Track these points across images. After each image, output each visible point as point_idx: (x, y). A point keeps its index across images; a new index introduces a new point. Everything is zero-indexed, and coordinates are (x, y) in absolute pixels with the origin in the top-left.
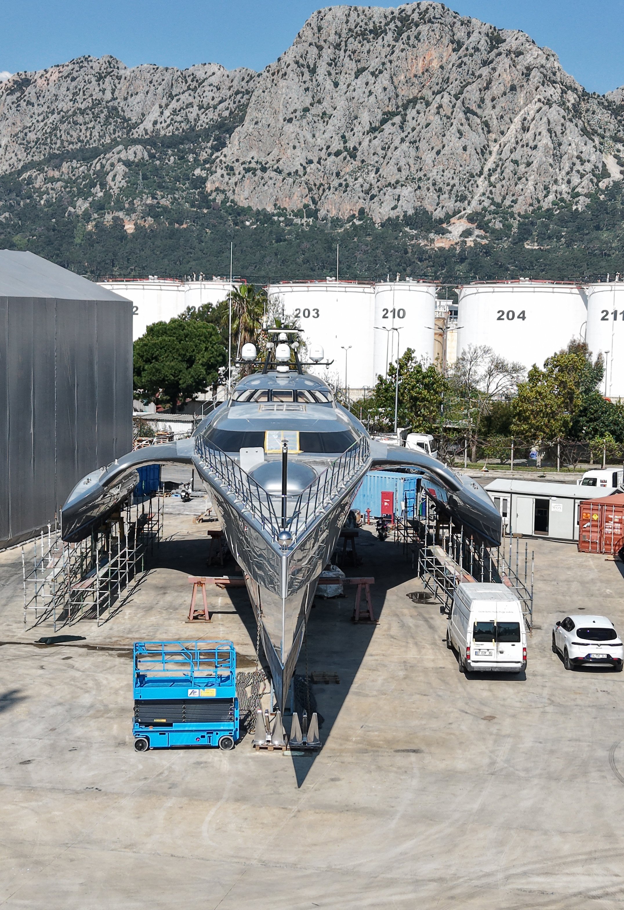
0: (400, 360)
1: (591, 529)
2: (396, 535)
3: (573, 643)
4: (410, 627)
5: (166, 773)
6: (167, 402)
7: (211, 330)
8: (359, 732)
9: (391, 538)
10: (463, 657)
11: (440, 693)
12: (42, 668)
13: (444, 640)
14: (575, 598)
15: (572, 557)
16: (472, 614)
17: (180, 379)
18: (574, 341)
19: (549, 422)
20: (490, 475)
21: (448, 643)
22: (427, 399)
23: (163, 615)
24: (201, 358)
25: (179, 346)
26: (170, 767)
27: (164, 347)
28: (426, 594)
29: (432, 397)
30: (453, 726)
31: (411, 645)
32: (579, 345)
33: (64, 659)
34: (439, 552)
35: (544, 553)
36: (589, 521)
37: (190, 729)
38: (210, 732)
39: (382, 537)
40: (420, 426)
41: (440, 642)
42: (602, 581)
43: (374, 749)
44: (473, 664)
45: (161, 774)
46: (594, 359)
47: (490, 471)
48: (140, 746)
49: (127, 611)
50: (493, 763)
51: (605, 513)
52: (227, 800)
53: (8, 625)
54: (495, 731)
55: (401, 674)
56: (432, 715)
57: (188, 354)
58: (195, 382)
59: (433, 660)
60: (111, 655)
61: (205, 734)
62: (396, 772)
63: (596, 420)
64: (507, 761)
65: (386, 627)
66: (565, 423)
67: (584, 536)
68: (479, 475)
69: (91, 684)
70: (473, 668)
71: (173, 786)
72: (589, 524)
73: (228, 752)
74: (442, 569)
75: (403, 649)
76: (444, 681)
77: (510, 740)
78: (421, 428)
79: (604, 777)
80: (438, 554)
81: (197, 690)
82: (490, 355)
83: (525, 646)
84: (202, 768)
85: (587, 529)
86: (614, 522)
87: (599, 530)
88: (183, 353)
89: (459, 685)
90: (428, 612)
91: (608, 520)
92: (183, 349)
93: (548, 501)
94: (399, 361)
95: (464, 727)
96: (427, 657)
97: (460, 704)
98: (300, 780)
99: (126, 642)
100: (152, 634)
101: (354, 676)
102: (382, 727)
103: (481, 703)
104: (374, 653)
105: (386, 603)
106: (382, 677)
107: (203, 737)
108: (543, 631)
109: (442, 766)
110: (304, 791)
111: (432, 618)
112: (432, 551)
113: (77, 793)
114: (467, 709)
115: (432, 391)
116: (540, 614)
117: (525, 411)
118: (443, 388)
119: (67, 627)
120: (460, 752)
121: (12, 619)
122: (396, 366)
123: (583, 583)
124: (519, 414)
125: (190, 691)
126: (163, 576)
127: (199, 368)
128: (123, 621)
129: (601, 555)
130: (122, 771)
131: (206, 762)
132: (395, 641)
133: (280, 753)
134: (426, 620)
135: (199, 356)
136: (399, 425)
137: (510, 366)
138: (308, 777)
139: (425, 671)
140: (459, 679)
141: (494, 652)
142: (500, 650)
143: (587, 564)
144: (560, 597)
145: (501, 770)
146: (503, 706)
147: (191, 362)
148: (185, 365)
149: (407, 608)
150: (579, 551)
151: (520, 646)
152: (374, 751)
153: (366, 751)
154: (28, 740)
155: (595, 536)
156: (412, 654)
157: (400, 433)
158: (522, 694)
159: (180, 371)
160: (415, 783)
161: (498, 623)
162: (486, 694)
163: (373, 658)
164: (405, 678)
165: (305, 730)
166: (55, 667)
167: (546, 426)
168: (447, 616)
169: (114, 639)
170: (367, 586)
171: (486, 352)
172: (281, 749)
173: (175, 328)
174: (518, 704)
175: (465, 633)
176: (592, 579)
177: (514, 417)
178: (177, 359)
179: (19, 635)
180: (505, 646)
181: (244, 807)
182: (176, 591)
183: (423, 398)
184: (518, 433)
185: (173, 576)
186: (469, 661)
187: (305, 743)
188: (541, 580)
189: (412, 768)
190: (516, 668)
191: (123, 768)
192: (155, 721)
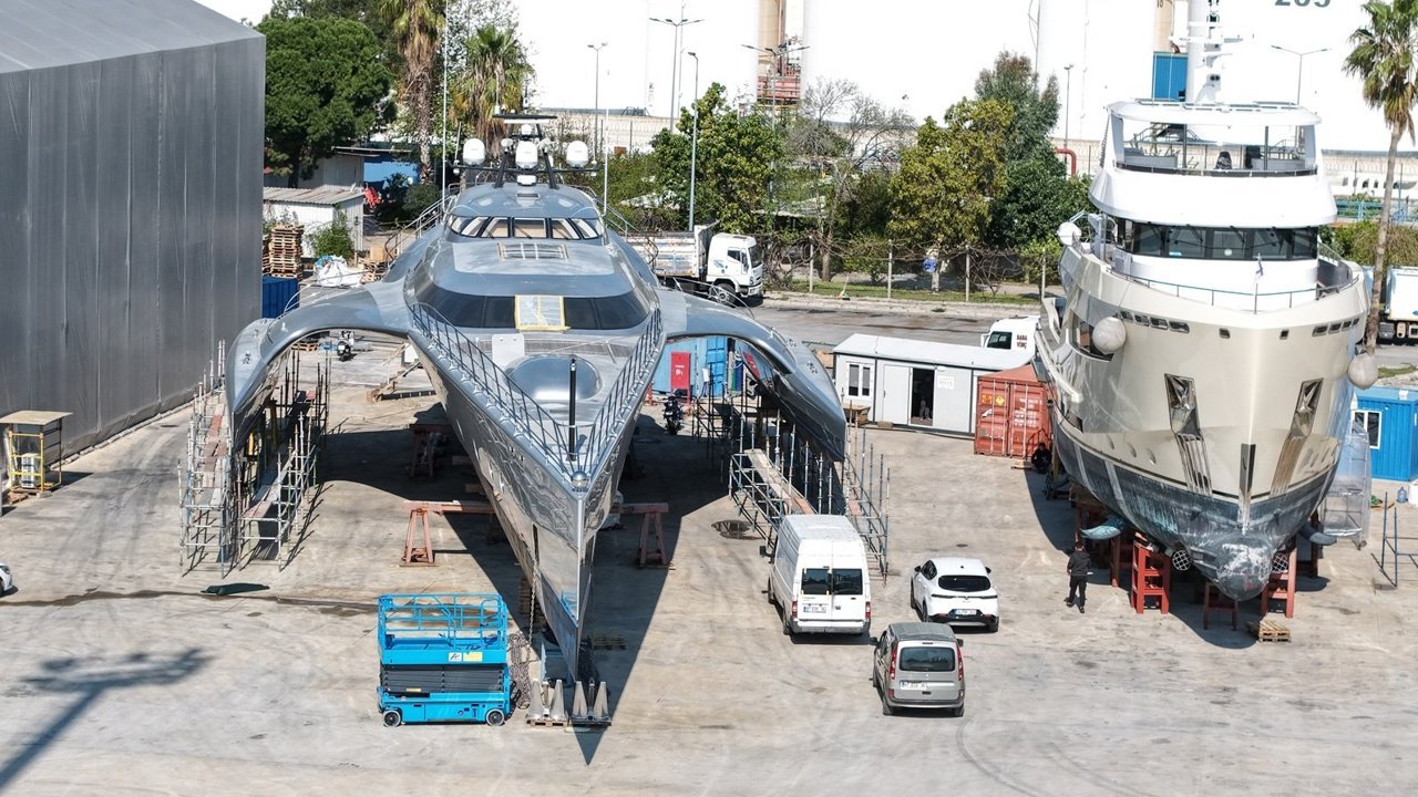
0: (699, 102)
1: (993, 419)
2: (696, 424)
3: (933, 595)
4: (717, 574)
5: (429, 749)
6: (284, 164)
7: (361, 36)
8: (656, 706)
9: (687, 428)
10: (789, 614)
11: (758, 661)
12: (226, 626)
13: (764, 592)
14: (957, 529)
15: (963, 462)
16: (800, 559)
17: (309, 125)
18: (1007, 54)
19: (952, 216)
20: (853, 307)
21: (769, 595)
22: (746, 172)
23: (366, 555)
24: (347, 87)
25: (307, 66)
26: (432, 744)
27: (280, 68)
28: (742, 523)
29: (754, 170)
30: (771, 699)
31: (720, 599)
32: (1015, 60)
33: (249, 615)
34: (760, 459)
35: (922, 457)
36: (989, 406)
37: (452, 700)
38: (475, 704)
39: (673, 429)
40: (733, 217)
41: (759, 595)
42: (1000, 503)
43: (676, 725)
44: (800, 624)
45: (423, 750)
46: (1042, 87)
47: (853, 299)
48: (390, 720)
49: (311, 550)
50: (818, 739)
51: (1014, 396)
52: (508, 777)
53: (154, 568)
54: (824, 705)
55: (707, 637)
56: (746, 688)
57: (322, 80)
58: (336, 130)
59: (749, 619)
60: (311, 611)
61: (469, 706)
62: (702, 750)
63: (1034, 208)
64: (835, 737)
65: (683, 573)
66: (980, 220)
67: (983, 430)
68: (833, 306)
69: (299, 648)
70: (801, 628)
71: (441, 762)
72: (990, 411)
73: (497, 728)
74: (764, 489)
75: (709, 604)
76: (762, 646)
77: (841, 715)
78: (735, 222)
79: (946, 753)
80: (759, 463)
81: (460, 654)
82: (854, 97)
83: (869, 600)
84: (470, 744)
85: (988, 419)
86: (1028, 410)
87: (1004, 420)
88: (315, 78)
89: (782, 651)
90: (743, 552)
91: (1019, 406)
92: (315, 72)
93: (932, 372)
94: (698, 105)
95: (785, 701)
96: (740, 615)
97: (783, 674)
98: (588, 758)
99: (325, 593)
100: (357, 582)
101: (642, 640)
102: (683, 701)
103: (809, 672)
104: (669, 609)
105: (681, 536)
106: (682, 642)
107: (467, 710)
108: (902, 579)
109: (756, 742)
110: (596, 768)
111: (749, 560)
112: (751, 458)
113: (331, 768)
114: (790, 679)
115: (754, 159)
116: (902, 554)
117: (914, 197)
118: (772, 153)
119: (235, 571)
120: (779, 727)
121: (154, 559)
122: (693, 113)
123: (971, 505)
124: (903, 202)
125: (451, 655)
126: (347, 494)
127: (341, 107)
128: (312, 564)
129: (1008, 459)
130: (376, 747)
131: (473, 739)
132: (698, 593)
133: (560, 729)
134: (740, 563)
135: (341, 84)
136: (699, 220)
137: (888, 115)
138: (596, 754)
139: (738, 632)
140: (782, 644)
141: (829, 608)
142: (836, 604)
143: (984, 474)
144: (934, 528)
145: (827, 746)
146: (837, 675)
147: (327, 94)
148: (316, 98)
149: (712, 545)
150: (976, 453)
151: (861, 600)
152: (675, 728)
153: (665, 728)
154: (248, 713)
155: (998, 430)
156: (721, 611)
157: (700, 234)
158: (862, 661)
159: (309, 112)
160: (724, 760)
161: (834, 570)
162: (816, 661)
163: (668, 616)
164: (711, 643)
165: (591, 702)
166: (243, 625)
167: (948, 223)
168: (769, 559)
169: (309, 589)
170: (658, 515)
171: (847, 92)
172: (562, 725)
173: (300, 34)
174: (856, 674)
175: (792, 581)
176: (987, 499)
177: (894, 206)
178: (303, 89)
179: (176, 582)
180: (843, 600)
181: (528, 784)
182: (373, 518)
183: (739, 171)
184: (901, 234)
185: (361, 494)
186: (795, 620)
187: (590, 718)
188: (912, 501)
189: (722, 745)
190: (856, 628)
191: (376, 744)
192: (409, 690)
